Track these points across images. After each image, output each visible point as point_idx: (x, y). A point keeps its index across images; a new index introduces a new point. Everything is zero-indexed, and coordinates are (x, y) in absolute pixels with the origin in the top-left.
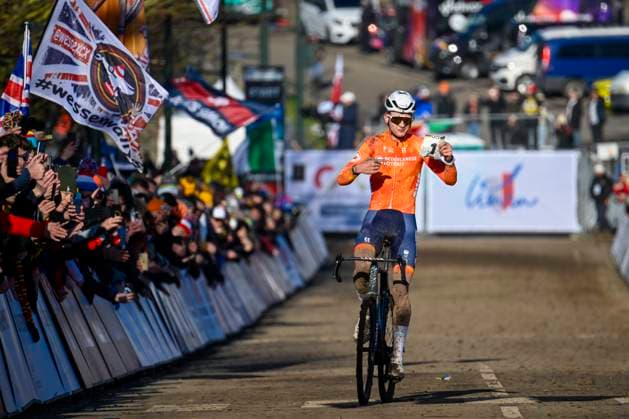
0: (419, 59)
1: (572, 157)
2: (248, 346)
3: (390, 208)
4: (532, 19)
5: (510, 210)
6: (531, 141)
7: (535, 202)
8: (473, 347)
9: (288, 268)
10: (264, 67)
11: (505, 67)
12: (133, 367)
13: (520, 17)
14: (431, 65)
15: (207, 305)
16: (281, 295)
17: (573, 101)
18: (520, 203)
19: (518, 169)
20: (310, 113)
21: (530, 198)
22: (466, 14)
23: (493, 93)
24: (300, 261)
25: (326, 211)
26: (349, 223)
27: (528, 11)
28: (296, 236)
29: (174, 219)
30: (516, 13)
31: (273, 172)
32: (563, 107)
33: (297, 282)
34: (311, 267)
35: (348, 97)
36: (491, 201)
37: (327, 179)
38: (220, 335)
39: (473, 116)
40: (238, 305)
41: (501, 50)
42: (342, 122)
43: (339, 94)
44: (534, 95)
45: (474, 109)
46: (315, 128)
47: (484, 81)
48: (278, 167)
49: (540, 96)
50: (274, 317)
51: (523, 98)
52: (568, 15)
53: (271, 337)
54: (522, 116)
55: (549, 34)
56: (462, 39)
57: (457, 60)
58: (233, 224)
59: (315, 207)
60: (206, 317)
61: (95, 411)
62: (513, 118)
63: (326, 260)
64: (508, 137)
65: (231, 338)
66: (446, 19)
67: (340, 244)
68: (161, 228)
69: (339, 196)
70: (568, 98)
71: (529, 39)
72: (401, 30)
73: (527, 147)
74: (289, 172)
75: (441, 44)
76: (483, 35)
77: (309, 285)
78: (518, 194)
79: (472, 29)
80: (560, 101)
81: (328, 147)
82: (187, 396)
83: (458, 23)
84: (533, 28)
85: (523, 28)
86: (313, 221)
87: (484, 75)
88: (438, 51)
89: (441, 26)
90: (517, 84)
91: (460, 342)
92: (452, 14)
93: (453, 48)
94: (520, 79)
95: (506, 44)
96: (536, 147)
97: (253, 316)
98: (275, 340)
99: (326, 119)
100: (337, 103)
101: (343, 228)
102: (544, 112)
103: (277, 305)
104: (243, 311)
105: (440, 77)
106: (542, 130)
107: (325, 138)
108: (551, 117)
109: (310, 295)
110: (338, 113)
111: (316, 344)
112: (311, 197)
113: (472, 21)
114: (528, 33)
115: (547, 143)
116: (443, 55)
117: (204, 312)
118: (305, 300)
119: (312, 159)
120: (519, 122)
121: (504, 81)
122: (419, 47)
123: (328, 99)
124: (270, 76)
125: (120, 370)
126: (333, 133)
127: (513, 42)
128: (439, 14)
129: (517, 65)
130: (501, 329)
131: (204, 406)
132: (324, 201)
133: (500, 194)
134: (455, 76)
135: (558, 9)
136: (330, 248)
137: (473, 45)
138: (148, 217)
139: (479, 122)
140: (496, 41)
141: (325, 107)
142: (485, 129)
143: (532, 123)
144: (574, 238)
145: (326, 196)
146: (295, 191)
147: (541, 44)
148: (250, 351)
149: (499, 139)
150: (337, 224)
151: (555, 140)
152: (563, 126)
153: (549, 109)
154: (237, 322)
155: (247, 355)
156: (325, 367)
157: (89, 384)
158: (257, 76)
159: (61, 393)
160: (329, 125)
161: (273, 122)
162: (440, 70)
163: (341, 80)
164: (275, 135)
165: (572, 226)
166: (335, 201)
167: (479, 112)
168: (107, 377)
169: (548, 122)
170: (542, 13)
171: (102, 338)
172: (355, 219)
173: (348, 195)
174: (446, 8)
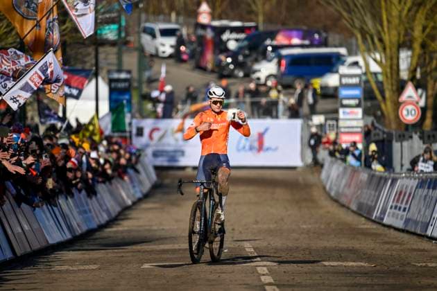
0: (210, 66)
1: (298, 123)
2: (110, 232)
3: (212, 152)
4: (275, 43)
5: (262, 154)
6: (274, 113)
7: (276, 149)
8: (241, 232)
9: (134, 187)
10: (120, 71)
11: (259, 71)
12: (44, 244)
13: (268, 42)
14: (216, 70)
15: (86, 208)
16: (129, 202)
17: (298, 91)
18: (268, 149)
19: (266, 130)
20: (146, 97)
21: (273, 147)
22: (237, 40)
23: (252, 86)
24: (141, 183)
25: (156, 154)
26: (169, 161)
27: (273, 38)
29: (67, 158)
30: (266, 39)
31: (125, 131)
32: (292, 94)
33: (139, 195)
34: (147, 186)
35: (168, 88)
36: (251, 148)
37: (156, 135)
38: (94, 225)
39: (241, 99)
40: (105, 208)
41: (256, 61)
42: (165, 102)
43: (163, 86)
44: (276, 87)
45: (241, 95)
46: (149, 106)
47: (247, 79)
48: (127, 128)
49: (280, 87)
50: (126, 215)
52: (296, 41)
53: (125, 227)
54: (269, 99)
55: (285, 52)
56: (234, 55)
57: (232, 67)
58: (102, 161)
59: (149, 151)
61: (22, 269)
62: (264, 100)
63: (156, 182)
64: (261, 111)
65: (101, 227)
66: (225, 43)
67: (164, 173)
68: (61, 163)
69: (164, 145)
70: (295, 89)
71: (273, 55)
72: (199, 49)
74: (134, 131)
75: (222, 57)
76: (247, 52)
77: (146, 196)
78: (267, 143)
79: (240, 49)
80: (291, 91)
81: (157, 117)
82: (75, 261)
83: (232, 45)
84: (275, 48)
85: (270, 49)
86: (148, 160)
87: (247, 75)
88: (221, 61)
89: (223, 47)
90: (266, 81)
91: (233, 229)
92: (228, 40)
93: (229, 60)
94: (268, 77)
95: (260, 58)
96: (277, 117)
97: (114, 215)
98: (126, 228)
99: (156, 101)
100: (162, 91)
101: (166, 164)
102: (282, 97)
103: (128, 208)
104: (108, 211)
105: (222, 77)
106: (281, 107)
107: (155, 112)
108: (286, 100)
109: (146, 203)
110: (163, 97)
111: (149, 231)
112: (147, 146)
113: (240, 44)
114: (273, 51)
115: (284, 115)
116: (224, 63)
117: (85, 212)
118: (144, 206)
119: (148, 124)
120: (267, 103)
121: (259, 79)
122: (209, 59)
123: (157, 89)
124: (123, 76)
125: (36, 246)
126: (160, 108)
127: (264, 56)
128: (221, 40)
129: (266, 69)
130: (257, 222)
131: (86, 266)
132: (155, 148)
133: (256, 144)
134: (230, 75)
135: (290, 38)
136: (158, 175)
137: (241, 58)
138: (52, 157)
139: (244, 102)
140: (254, 56)
141: (155, 94)
142: (248, 107)
143: (275, 104)
144: (298, 170)
145: (155, 145)
146: (138, 142)
147: (280, 58)
148: (112, 235)
149: (256, 113)
150: (162, 162)
151: (288, 113)
152: (292, 105)
153: (285, 95)
154: (104, 218)
155: (110, 237)
156: (155, 244)
157: (19, 254)
158: (116, 76)
159: (2, 259)
160: (157, 104)
161: (125, 102)
162: (221, 73)
163: (165, 78)
164: (126, 110)
165: (298, 162)
166: (160, 148)
167: (244, 97)
168: (29, 250)
169: (284, 102)
170: (281, 39)
171: (26, 227)
172: (173, 159)
173: (169, 145)
174: (225, 37)
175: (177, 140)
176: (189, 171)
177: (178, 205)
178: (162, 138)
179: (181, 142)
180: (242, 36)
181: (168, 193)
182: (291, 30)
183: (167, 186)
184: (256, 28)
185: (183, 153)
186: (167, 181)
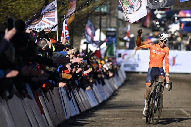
0: (148, 25)
4: (179, 16)
5: (174, 67)
6: (179, 48)
7: (181, 65)
9: (117, 81)
10: (111, 27)
11: (171, 28)
12: (89, 107)
13: (175, 15)
14: (151, 27)
16: (116, 87)
18: (177, 65)
19: (177, 56)
22: (161, 14)
23: (170, 35)
24: (120, 79)
25: (125, 66)
27: (178, 13)
28: (119, 72)
30: (174, 14)
31: (113, 55)
33: (120, 85)
34: (122, 80)
35: (132, 36)
37: (126, 57)
41: (170, 24)
42: (130, 42)
43: (129, 35)
44: (180, 36)
48: (115, 54)
51: (177, 37)
52: (188, 15)
54: (177, 42)
55: (183, 20)
56: (160, 21)
57: (159, 26)
59: (122, 64)
60: (102, 94)
61: (87, 119)
62: (174, 42)
63: (126, 79)
64: (173, 47)
70: (188, 37)
71: (178, 21)
73: (178, 50)
74: (117, 55)
75: (154, 22)
76: (165, 19)
77: (123, 85)
79: (163, 18)
80: (186, 38)
81: (126, 49)
83: (159, 16)
85: (176, 18)
86: (123, 69)
87: (166, 30)
89: (154, 17)
92: (157, 14)
93: (157, 23)
94: (175, 32)
95: (172, 22)
96: (180, 50)
97: (111, 93)
99: (126, 41)
101: (130, 70)
103: (115, 91)
104: (109, 92)
105: (154, 31)
106: (182, 46)
107: (125, 46)
108: (184, 42)
109: (123, 88)
112: (121, 62)
113: (163, 16)
114: (178, 19)
116: (155, 25)
119: (122, 52)
121: (171, 32)
122: (148, 22)
124: (113, 30)
125: (87, 108)
126: (128, 45)
128: (154, 14)
129: (174, 28)
131: (115, 118)
132: (125, 63)
133: (171, 62)
134: (158, 30)
135: (185, 13)
137: (163, 22)
140: (169, 21)
141: (126, 38)
143: (179, 44)
144: (190, 74)
145: (126, 61)
146: (119, 60)
147: (181, 23)
149: (171, 48)
150: (128, 69)
151: (185, 48)
152: (188, 45)
157: (82, 111)
158: (109, 29)
159: (76, 114)
161: (114, 42)
162: (154, 28)
163: (130, 31)
164: (114, 45)
165: (190, 71)
166: (128, 63)
168: (85, 110)
170: (181, 14)
171: (83, 99)
172: (133, 68)
173: (131, 62)
174: (156, 12)
175: (135, 60)
176: (140, 74)
177: (139, 90)
178: (128, 58)
179: (137, 61)
180: (163, 12)
181: (132, 84)
182: (186, 10)
183: (131, 81)
184: (170, 9)
185: (138, 66)
186: (131, 78)
